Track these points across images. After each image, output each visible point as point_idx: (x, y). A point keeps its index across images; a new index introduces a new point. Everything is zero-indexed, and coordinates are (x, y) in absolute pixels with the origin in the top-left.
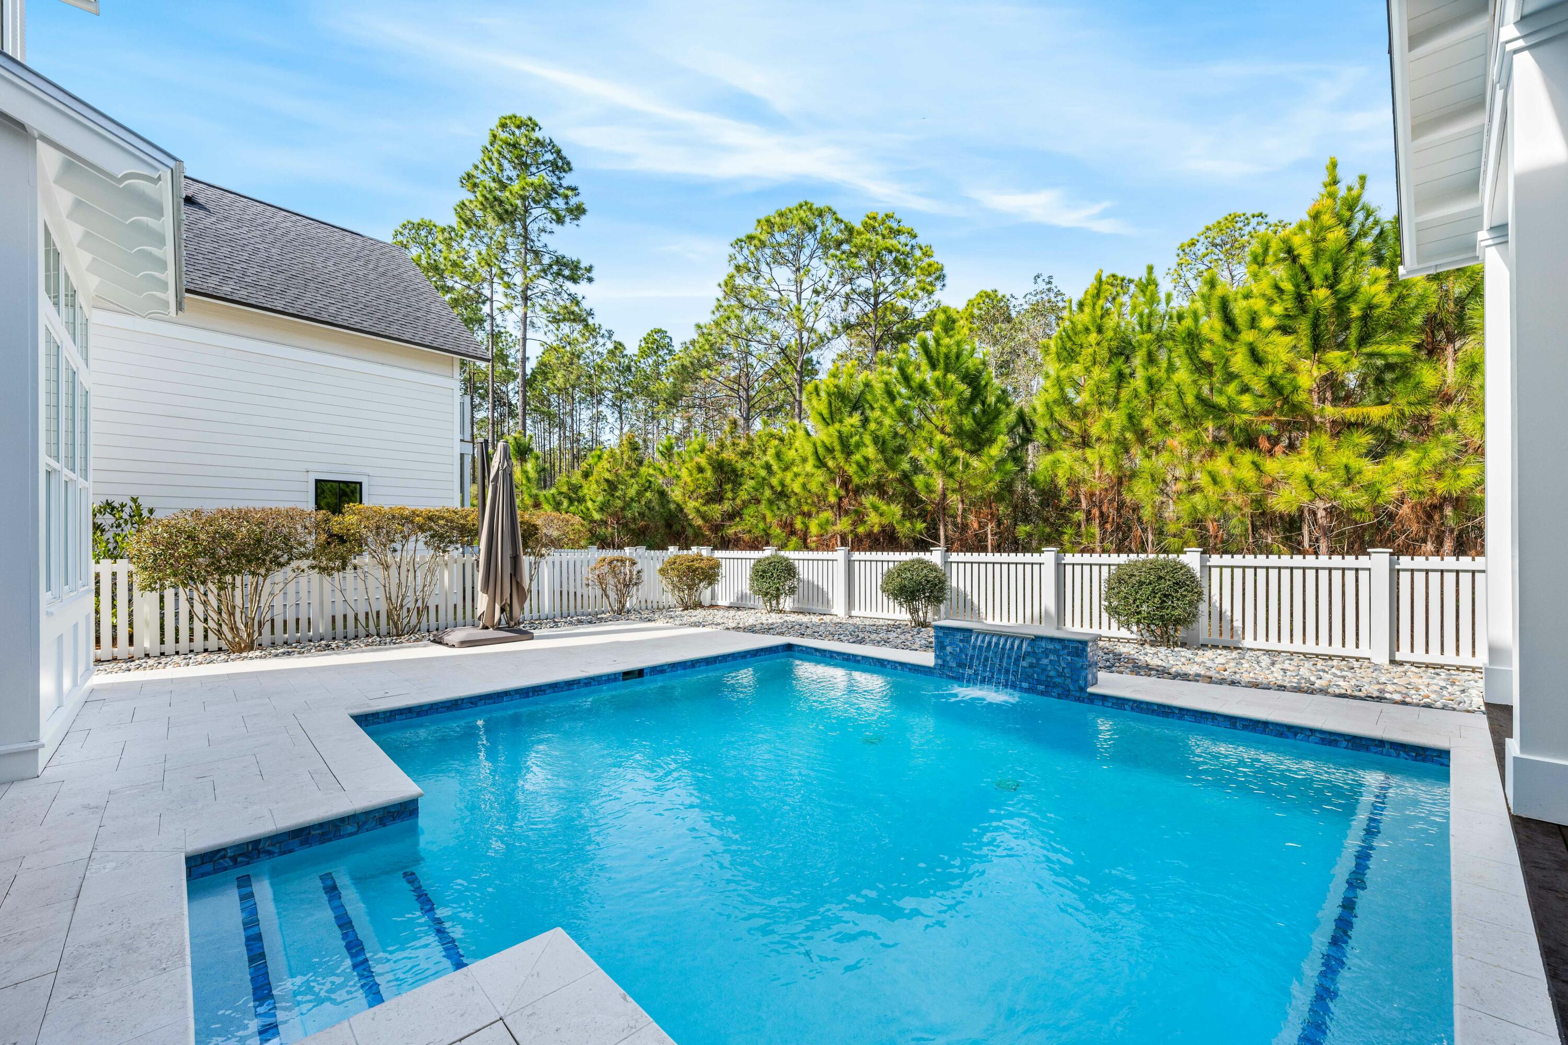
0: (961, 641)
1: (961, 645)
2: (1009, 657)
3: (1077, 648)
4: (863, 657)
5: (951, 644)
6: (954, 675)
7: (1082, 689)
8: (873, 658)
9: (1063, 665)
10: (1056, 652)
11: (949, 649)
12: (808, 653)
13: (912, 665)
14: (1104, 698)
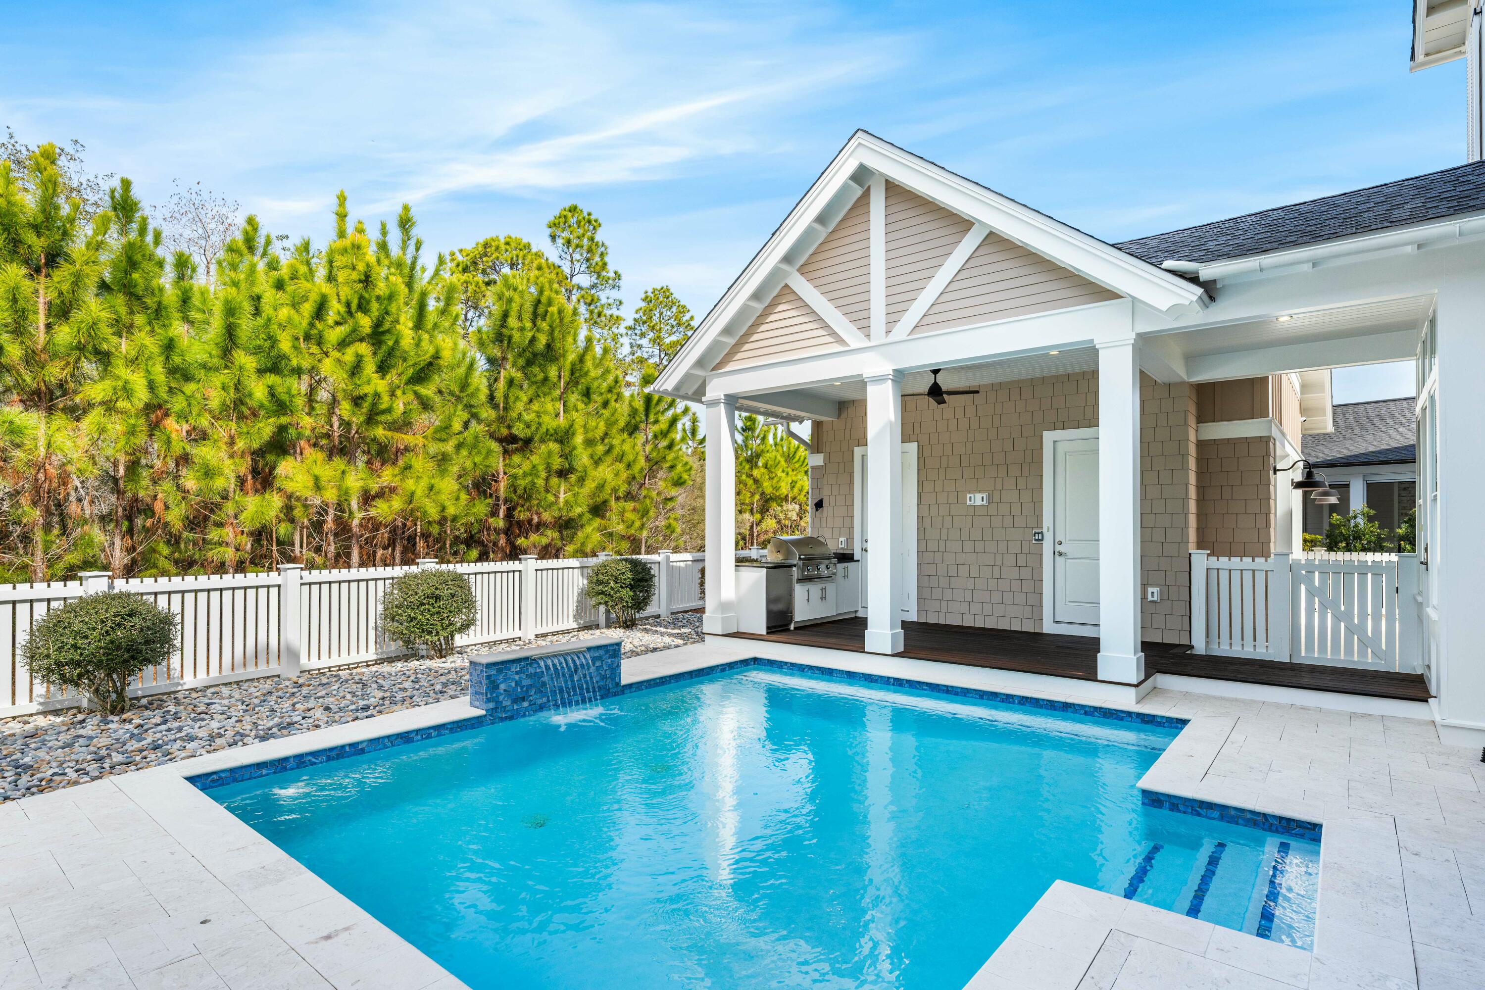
0: (517, 673)
1: (517, 677)
2: (564, 675)
3: (615, 650)
4: (371, 741)
5: (505, 680)
6: (508, 714)
7: (618, 684)
8: (388, 737)
9: (605, 668)
10: (600, 658)
11: (502, 687)
12: (235, 780)
13: (453, 723)
14: (630, 686)
